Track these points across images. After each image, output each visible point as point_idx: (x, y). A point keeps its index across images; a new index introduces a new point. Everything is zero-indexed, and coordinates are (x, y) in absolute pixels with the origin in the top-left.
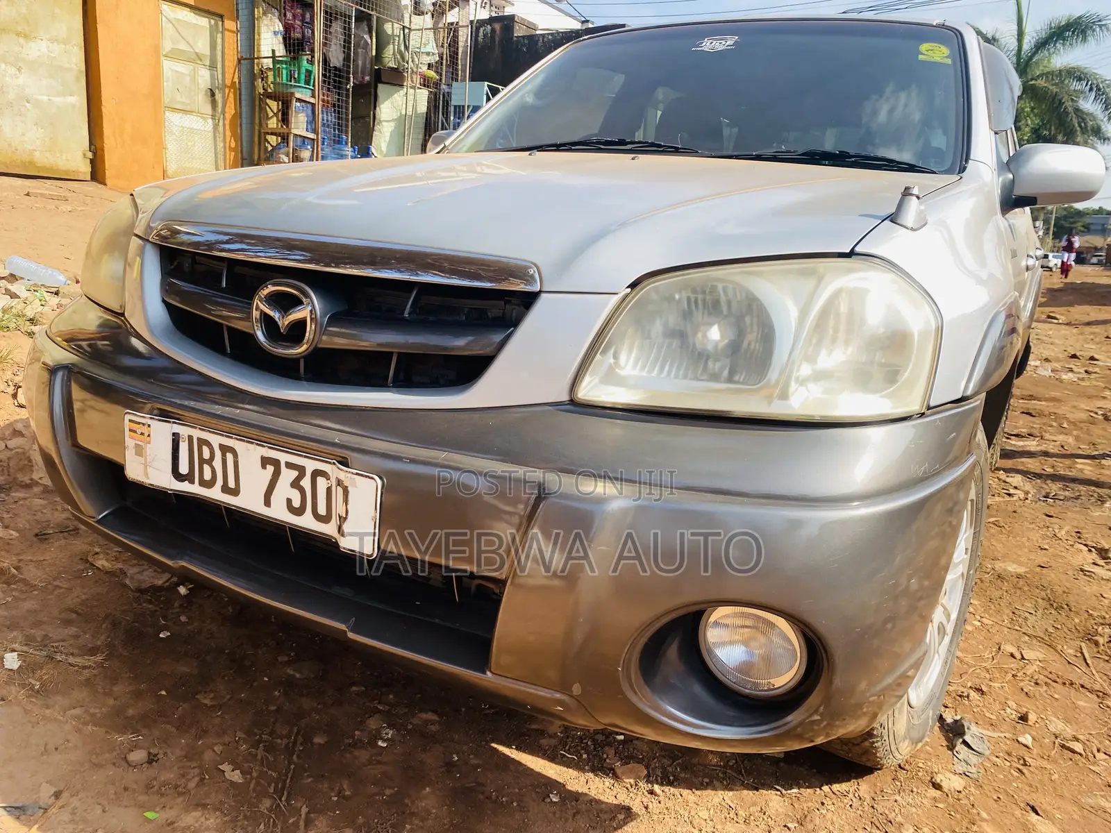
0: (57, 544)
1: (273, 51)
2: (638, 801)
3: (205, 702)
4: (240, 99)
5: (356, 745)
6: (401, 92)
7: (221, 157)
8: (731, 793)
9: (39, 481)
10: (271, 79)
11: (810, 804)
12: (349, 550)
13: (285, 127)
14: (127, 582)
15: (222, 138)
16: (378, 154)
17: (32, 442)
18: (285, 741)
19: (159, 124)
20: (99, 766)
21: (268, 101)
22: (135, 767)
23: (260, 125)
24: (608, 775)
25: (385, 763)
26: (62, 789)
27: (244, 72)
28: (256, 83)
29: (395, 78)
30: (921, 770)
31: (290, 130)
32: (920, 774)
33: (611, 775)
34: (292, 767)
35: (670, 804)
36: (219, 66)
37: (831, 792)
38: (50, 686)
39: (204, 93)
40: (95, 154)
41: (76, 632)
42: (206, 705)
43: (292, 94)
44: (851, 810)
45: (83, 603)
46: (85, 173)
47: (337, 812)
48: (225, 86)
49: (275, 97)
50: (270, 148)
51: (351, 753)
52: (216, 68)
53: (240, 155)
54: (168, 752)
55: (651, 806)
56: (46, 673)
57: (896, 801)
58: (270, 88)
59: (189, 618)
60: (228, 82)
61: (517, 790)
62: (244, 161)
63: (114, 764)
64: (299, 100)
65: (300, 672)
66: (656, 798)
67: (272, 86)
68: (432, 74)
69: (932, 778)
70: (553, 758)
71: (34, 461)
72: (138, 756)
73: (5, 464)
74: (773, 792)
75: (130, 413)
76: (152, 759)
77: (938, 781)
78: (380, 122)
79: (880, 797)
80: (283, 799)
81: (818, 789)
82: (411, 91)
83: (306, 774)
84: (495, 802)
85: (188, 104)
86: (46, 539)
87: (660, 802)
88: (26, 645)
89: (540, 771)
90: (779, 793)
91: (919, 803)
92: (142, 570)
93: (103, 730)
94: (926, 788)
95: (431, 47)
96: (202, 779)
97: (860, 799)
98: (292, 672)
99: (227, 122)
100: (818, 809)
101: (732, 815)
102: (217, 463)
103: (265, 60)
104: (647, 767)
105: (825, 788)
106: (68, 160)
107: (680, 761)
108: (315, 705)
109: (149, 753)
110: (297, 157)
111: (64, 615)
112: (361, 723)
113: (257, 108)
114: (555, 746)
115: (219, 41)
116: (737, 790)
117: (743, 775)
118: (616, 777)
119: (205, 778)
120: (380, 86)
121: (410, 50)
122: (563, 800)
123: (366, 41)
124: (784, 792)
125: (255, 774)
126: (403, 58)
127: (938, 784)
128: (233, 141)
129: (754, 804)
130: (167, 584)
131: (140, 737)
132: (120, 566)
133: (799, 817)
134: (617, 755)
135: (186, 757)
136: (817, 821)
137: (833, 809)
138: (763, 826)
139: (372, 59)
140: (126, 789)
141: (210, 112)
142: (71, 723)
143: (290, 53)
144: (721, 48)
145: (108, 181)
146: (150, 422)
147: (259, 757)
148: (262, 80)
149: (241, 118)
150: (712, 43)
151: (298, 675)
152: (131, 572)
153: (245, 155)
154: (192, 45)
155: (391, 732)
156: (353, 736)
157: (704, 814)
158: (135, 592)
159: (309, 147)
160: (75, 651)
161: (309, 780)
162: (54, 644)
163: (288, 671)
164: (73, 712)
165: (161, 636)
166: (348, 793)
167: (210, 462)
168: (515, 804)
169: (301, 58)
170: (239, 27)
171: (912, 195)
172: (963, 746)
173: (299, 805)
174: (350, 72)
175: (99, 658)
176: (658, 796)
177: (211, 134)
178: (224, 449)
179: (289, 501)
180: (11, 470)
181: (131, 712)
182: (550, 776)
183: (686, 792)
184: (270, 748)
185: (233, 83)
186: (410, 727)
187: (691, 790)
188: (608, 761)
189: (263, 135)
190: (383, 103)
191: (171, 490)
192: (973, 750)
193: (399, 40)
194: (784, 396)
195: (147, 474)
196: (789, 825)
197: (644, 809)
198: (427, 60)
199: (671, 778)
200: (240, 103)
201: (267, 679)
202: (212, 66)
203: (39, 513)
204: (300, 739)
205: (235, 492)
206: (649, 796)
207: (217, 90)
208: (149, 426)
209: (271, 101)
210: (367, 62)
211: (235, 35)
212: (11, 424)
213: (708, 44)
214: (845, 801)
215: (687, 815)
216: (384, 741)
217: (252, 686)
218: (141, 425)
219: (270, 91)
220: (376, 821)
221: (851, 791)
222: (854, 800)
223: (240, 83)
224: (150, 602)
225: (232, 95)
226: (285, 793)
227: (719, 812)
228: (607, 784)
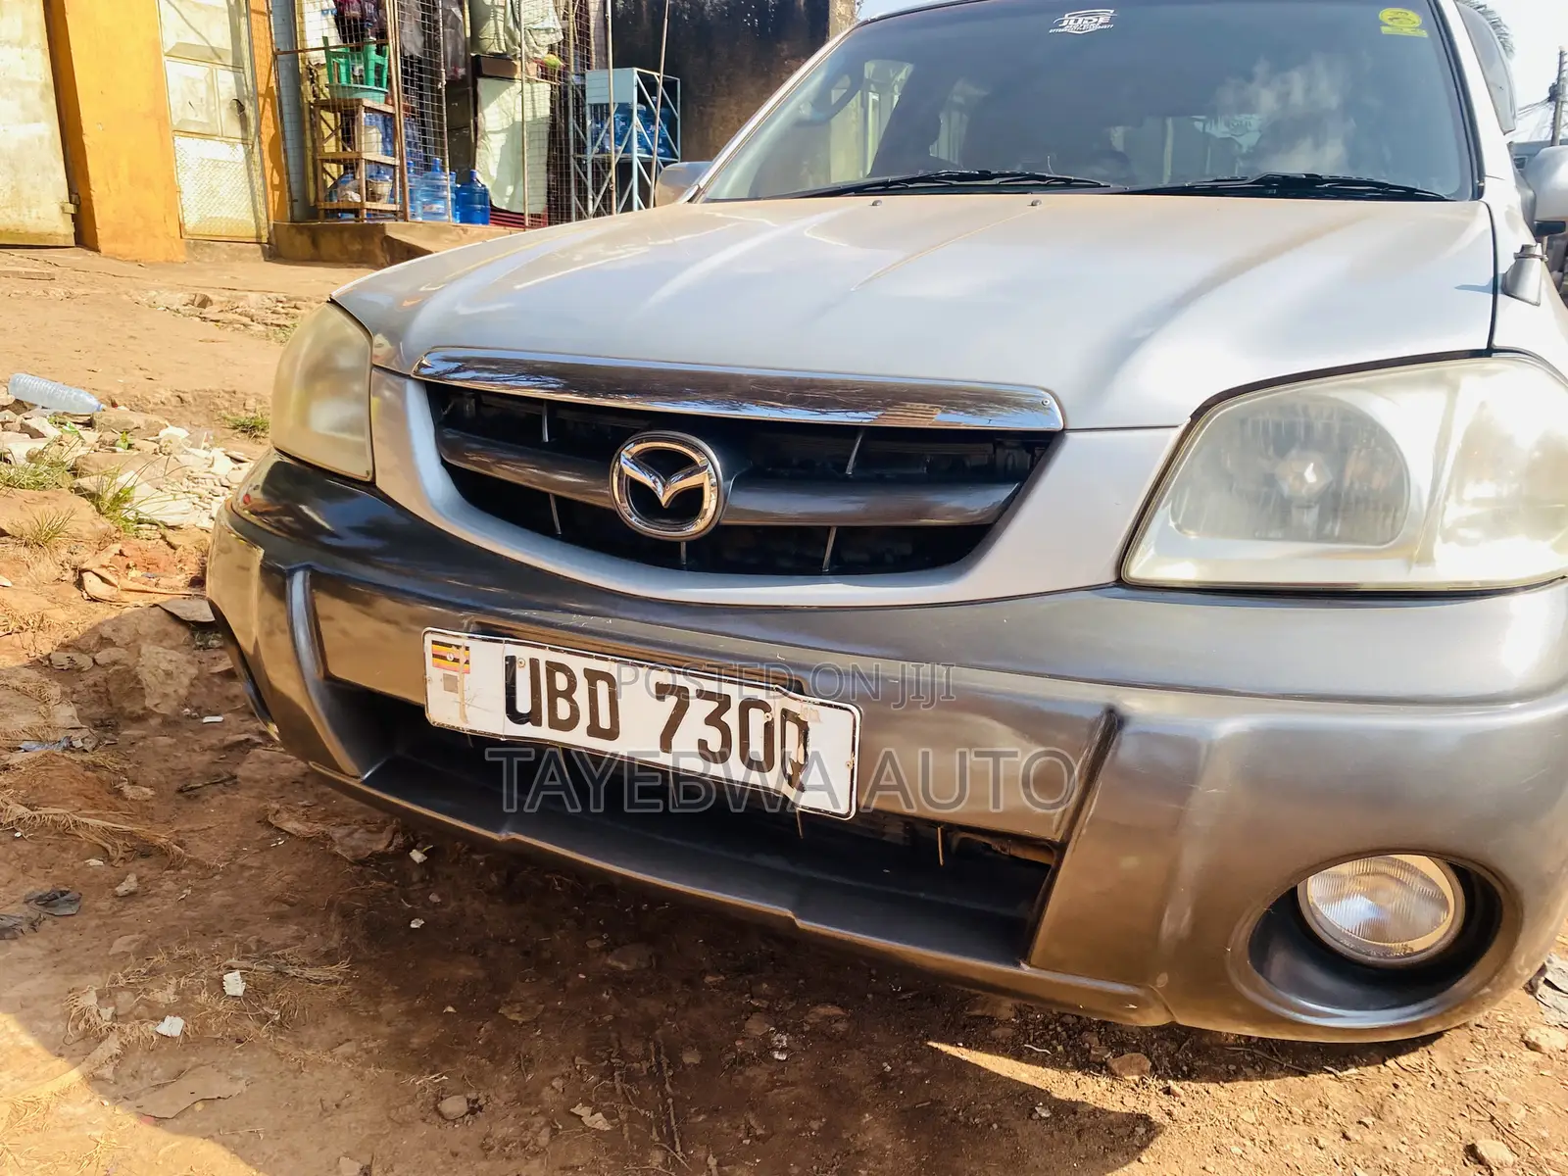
0: (215, 802)
1: (325, 39)
2: (1154, 1104)
3: (513, 1017)
4: (281, 111)
5: (743, 1060)
6: (512, 88)
7: (260, 200)
8: (1272, 1083)
9: (155, 709)
10: (324, 80)
11: (1380, 1088)
12: (810, 809)
13: (349, 150)
14: (337, 849)
15: (259, 172)
16: (485, 180)
17: (136, 655)
18: (645, 1065)
19: (169, 158)
20: (403, 1124)
21: (323, 113)
22: (454, 1121)
23: (315, 149)
24: (1100, 1072)
25: (793, 1084)
26: (368, 1163)
27: (284, 73)
28: (302, 88)
29: (502, 67)
30: (1504, 1025)
31: (359, 153)
32: (1504, 1031)
33: (1104, 1072)
34: (670, 1101)
35: (1198, 1106)
36: (247, 64)
37: (1399, 1069)
38: (293, 1015)
39: (228, 106)
40: (78, 207)
41: (297, 930)
42: (516, 1022)
43: (359, 101)
44: (1436, 1092)
45: (289, 886)
46: (66, 236)
47: (758, 1161)
48: (258, 95)
49: (334, 107)
50: (330, 183)
51: (741, 1073)
52: (243, 68)
53: (287, 194)
54: (492, 1094)
55: (1175, 1112)
56: (284, 994)
57: (1486, 1072)
58: (324, 94)
59: (440, 896)
60: (262, 88)
61: (989, 1107)
62: (295, 203)
63: (424, 1120)
64: (368, 109)
65: (627, 963)
66: (1177, 1099)
67: (326, 91)
68: (554, 60)
69: (1522, 1036)
70: (1019, 1055)
71: (144, 682)
72: (454, 1105)
73: (102, 690)
74: (1326, 1076)
75: (433, 632)
76: (474, 1109)
77: (1533, 1039)
78: (485, 134)
79: (1465, 1070)
80: (678, 1148)
81: (1382, 1066)
82: (527, 86)
83: (693, 1110)
84: (966, 1125)
85: (208, 124)
86: (196, 797)
87: (1183, 1104)
88: (244, 958)
89: (1010, 1075)
90: (1332, 1076)
91: (1518, 1072)
92: (350, 830)
93: (392, 1072)
94: (1520, 1051)
95: (553, 21)
96: (555, 1131)
97: (1440, 1074)
98: (615, 963)
99: (266, 148)
100: (1394, 1095)
101: (1285, 1114)
102: (581, 696)
103: (315, 53)
104: (1148, 1055)
105: (1390, 1063)
106: (39, 218)
107: (1187, 1043)
108: (664, 1007)
109: (468, 1100)
110: (373, 193)
111: (272, 908)
112: (740, 1028)
113: (308, 125)
114: (1013, 1037)
115: (244, 28)
116: (1279, 1078)
117: (1276, 1055)
118: (1112, 1074)
119: (557, 1129)
120: (482, 83)
121: (523, 27)
122: (1055, 1113)
123: (455, 16)
124: (1339, 1074)
125: (623, 1117)
126: (514, 41)
127: (1534, 1043)
128: (275, 172)
129: (1309, 1096)
130: (391, 848)
131: (444, 1077)
132: (320, 827)
133: (1372, 1108)
134: (1103, 1043)
135: (518, 1099)
136: (1399, 1112)
137: (1412, 1092)
138: (1330, 1124)
139: (466, 43)
140: (455, 1155)
141: (239, 133)
142: (346, 1066)
143: (351, 41)
144: (1094, 28)
145: (102, 245)
146: (468, 643)
147: (619, 1091)
148: (312, 82)
149: (284, 138)
150: (1076, 21)
151: (624, 967)
152: (338, 835)
153: (295, 196)
154: (206, 37)
155: (785, 1038)
156: (733, 1049)
157: (1249, 1116)
158: (354, 864)
159: (388, 177)
160: (308, 960)
161: (701, 1118)
162: (279, 953)
163: (609, 961)
164: (340, 1050)
165: (413, 926)
166: (759, 1132)
167: (568, 694)
168: (995, 1126)
169: (367, 48)
170: (270, 5)
171: (1534, 256)
172: (1545, 987)
173: (702, 1155)
174: (440, 64)
175: (343, 966)
176: (1179, 1096)
177: (243, 166)
178: (592, 676)
179: (703, 744)
180: (114, 698)
181: (415, 1041)
182: (1024, 1081)
183: (1212, 1087)
184: (630, 1077)
185: (269, 89)
186: (807, 1028)
187: (1218, 1083)
188: (1093, 1052)
189: (319, 161)
190: (488, 106)
191: (506, 737)
192: (1561, 991)
193: (505, 14)
194: (1427, 558)
195: (465, 717)
196: (1365, 1120)
197: (1167, 1117)
198: (546, 40)
199: (1185, 1068)
200: (282, 119)
201: (584, 977)
202: (237, 67)
203: (172, 758)
204: (665, 1061)
205: (612, 734)
206: (1166, 1096)
207: (247, 102)
208: (467, 648)
209: (328, 113)
210: (460, 47)
211: (266, 18)
212: (94, 629)
213: (1072, 22)
214: (1423, 1079)
215: (1226, 1120)
216: (782, 1050)
217: (565, 987)
218: (454, 648)
219: (322, 98)
220: (815, 1168)
221: (1424, 1063)
222: (1433, 1075)
223: (278, 88)
224: (378, 877)
225: (268, 107)
226: (677, 1140)
227: (1266, 1111)
228: (1103, 1084)
